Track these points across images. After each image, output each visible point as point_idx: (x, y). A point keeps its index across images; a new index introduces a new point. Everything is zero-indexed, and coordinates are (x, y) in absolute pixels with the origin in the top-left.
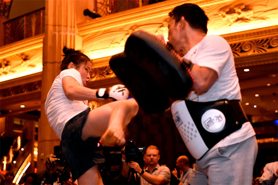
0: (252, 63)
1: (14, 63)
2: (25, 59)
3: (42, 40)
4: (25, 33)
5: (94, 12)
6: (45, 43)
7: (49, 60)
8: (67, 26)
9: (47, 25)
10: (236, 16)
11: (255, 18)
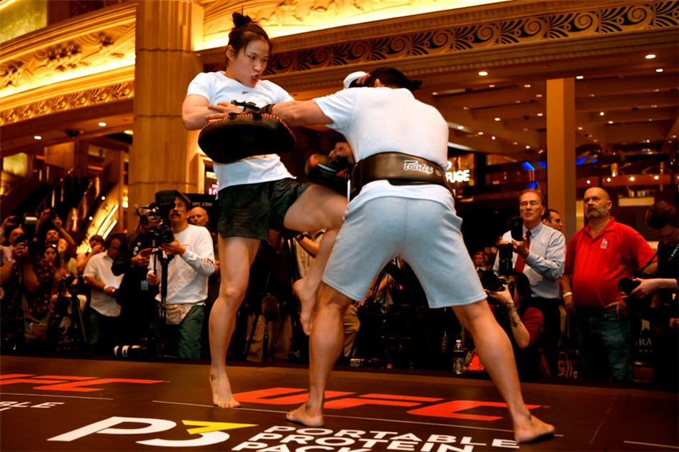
0: (493, 61)
1: (87, 49)
2: (107, 43)
3: (134, 10)
6: (139, 15)
7: (148, 44)
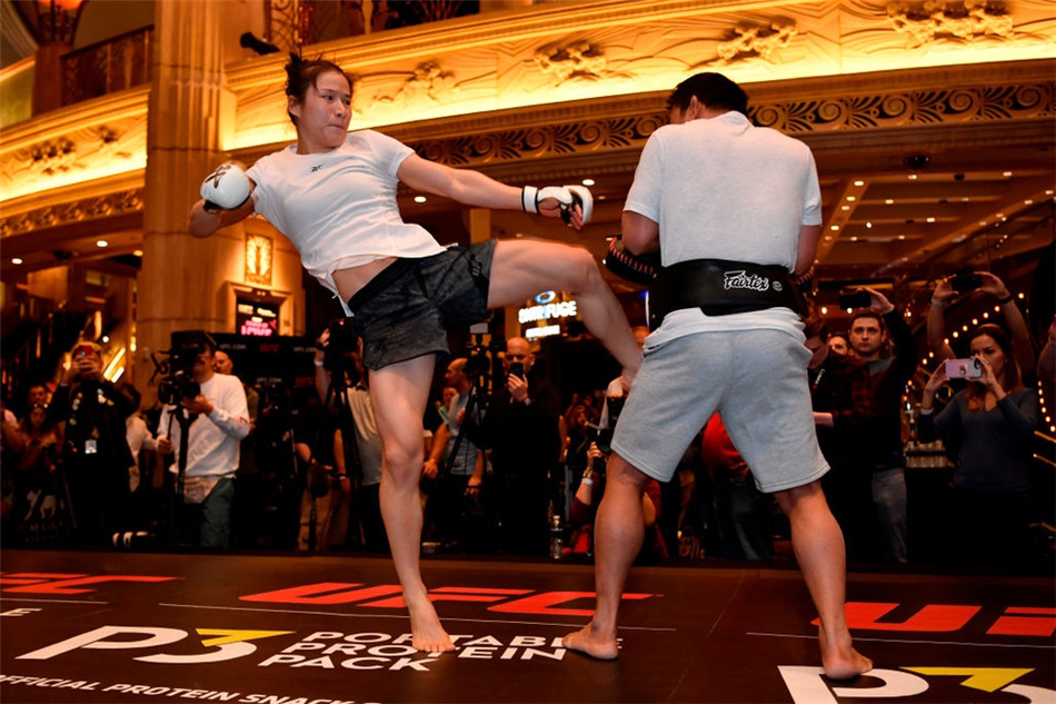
0: (600, 168)
1: (82, 147)
2: (109, 140)
3: (146, 98)
4: (108, 80)
5: (265, 40)
8: (202, 69)
9: (158, 64)
10: (570, 66)
11: (609, 72)
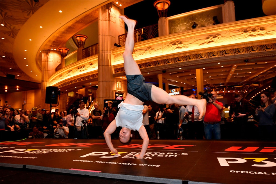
0: (183, 65)
1: (86, 66)
2: (91, 65)
3: (97, 57)
4: (91, 54)
5: (119, 44)
6: (99, 58)
7: (101, 64)
8: (107, 51)
9: (99, 50)
10: (176, 46)
11: (184, 47)
